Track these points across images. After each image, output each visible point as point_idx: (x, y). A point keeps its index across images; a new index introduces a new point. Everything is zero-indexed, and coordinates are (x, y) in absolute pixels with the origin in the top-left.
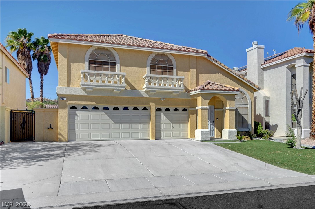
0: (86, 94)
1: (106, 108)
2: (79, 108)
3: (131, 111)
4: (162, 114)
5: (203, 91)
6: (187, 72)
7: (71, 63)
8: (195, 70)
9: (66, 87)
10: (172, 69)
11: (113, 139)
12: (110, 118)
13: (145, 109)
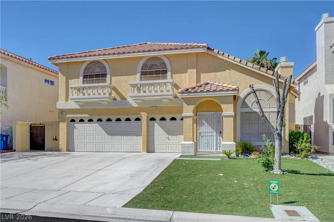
0: (80, 108)
1: (100, 120)
2: (77, 120)
3: (123, 123)
4: (156, 124)
5: (184, 95)
6: (184, 74)
7: (69, 80)
8: (195, 70)
9: (64, 102)
10: (165, 72)
11: (106, 150)
12: (103, 129)
13: (138, 119)
